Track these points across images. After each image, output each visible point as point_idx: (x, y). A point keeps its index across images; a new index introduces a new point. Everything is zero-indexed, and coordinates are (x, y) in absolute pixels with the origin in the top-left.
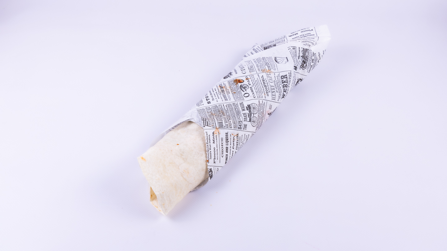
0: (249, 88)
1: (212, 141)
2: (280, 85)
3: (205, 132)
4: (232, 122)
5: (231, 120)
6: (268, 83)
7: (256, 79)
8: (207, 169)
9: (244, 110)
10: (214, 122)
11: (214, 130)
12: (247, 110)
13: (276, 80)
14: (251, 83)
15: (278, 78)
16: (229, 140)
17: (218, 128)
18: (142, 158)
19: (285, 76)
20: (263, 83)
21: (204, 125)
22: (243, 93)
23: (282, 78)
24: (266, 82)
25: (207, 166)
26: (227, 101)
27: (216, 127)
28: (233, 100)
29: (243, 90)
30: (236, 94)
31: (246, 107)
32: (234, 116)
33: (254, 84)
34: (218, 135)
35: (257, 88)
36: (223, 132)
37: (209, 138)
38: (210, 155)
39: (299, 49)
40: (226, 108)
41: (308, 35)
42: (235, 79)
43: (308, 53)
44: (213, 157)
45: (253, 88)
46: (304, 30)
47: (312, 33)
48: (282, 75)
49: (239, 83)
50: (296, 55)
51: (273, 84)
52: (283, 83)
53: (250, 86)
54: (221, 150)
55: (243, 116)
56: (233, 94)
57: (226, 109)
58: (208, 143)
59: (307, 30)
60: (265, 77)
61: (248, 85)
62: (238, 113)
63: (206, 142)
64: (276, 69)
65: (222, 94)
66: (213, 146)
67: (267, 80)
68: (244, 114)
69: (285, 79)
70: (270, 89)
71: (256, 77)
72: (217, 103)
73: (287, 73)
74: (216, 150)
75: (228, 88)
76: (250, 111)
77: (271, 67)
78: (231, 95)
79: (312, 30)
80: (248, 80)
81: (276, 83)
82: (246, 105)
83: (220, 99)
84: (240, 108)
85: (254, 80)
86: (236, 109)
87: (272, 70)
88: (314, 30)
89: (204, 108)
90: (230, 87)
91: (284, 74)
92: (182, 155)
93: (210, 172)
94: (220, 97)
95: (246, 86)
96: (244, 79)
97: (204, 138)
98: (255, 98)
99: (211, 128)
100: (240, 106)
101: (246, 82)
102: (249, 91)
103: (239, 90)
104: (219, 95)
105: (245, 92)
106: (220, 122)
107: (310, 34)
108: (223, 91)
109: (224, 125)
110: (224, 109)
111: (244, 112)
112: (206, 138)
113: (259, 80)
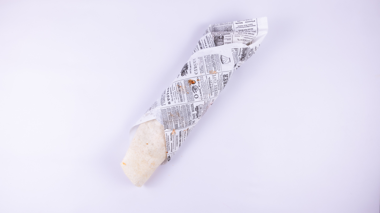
0: (199, 89)
1: (170, 139)
2: (222, 82)
3: (165, 134)
4: (184, 123)
5: (184, 121)
6: (213, 84)
7: (204, 81)
8: (166, 156)
9: (193, 111)
10: (172, 125)
11: (171, 132)
12: (196, 111)
13: (219, 79)
14: (200, 85)
15: (221, 77)
16: (182, 135)
17: (174, 129)
18: (124, 163)
19: (226, 75)
20: (209, 85)
21: (165, 128)
22: (194, 94)
23: (224, 77)
24: (212, 83)
25: (167, 155)
26: (182, 103)
27: (173, 129)
28: (186, 101)
29: (194, 91)
30: (189, 95)
31: (195, 108)
32: (186, 117)
33: (202, 86)
34: (174, 134)
35: (204, 90)
36: (177, 132)
37: (168, 138)
38: (168, 148)
39: (240, 49)
40: (181, 109)
41: (250, 25)
42: (189, 79)
43: (247, 51)
44: (170, 149)
45: (201, 90)
46: (248, 21)
47: (254, 23)
48: (224, 74)
49: (192, 84)
50: (237, 54)
51: (216, 84)
52: (224, 80)
53: (199, 88)
54: (176, 143)
55: (192, 116)
56: (187, 94)
57: (181, 111)
58: (167, 141)
59: (250, 21)
60: (211, 79)
61: (198, 87)
62: (189, 114)
63: (166, 141)
64: (221, 69)
65: (179, 93)
66: (170, 142)
67: (212, 81)
68: (193, 115)
69: (226, 78)
70: (214, 89)
71: (204, 78)
72: (175, 104)
73: (228, 73)
74: (173, 144)
75: (184, 88)
76: (198, 112)
77: (216, 69)
78: (185, 94)
79: (254, 21)
80: (198, 82)
81: (219, 82)
82: (195, 107)
83: (177, 99)
84: (191, 109)
85: (203, 82)
86: (188, 110)
87: (217, 71)
88: (255, 21)
89: (166, 108)
90: (185, 87)
91: (225, 74)
92: (150, 153)
93: (168, 158)
94: (177, 98)
95: (197, 87)
96: (195, 79)
97: (165, 138)
98: (202, 99)
99: (169, 130)
100: (191, 107)
101: (197, 84)
102: (198, 93)
103: (191, 91)
104: (177, 94)
105: (196, 94)
106: (176, 124)
107: (252, 25)
108: (180, 90)
109: (179, 126)
110: (179, 111)
111: (193, 113)
112: (166, 138)
113: (207, 81)
